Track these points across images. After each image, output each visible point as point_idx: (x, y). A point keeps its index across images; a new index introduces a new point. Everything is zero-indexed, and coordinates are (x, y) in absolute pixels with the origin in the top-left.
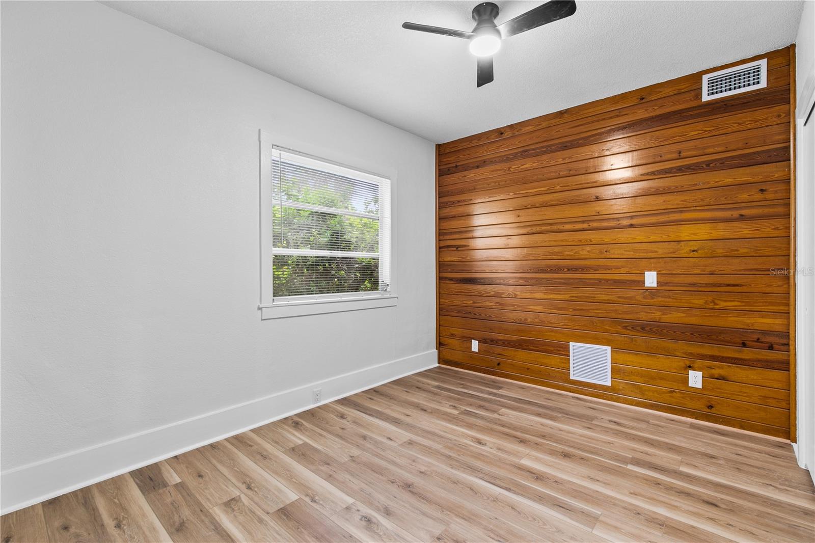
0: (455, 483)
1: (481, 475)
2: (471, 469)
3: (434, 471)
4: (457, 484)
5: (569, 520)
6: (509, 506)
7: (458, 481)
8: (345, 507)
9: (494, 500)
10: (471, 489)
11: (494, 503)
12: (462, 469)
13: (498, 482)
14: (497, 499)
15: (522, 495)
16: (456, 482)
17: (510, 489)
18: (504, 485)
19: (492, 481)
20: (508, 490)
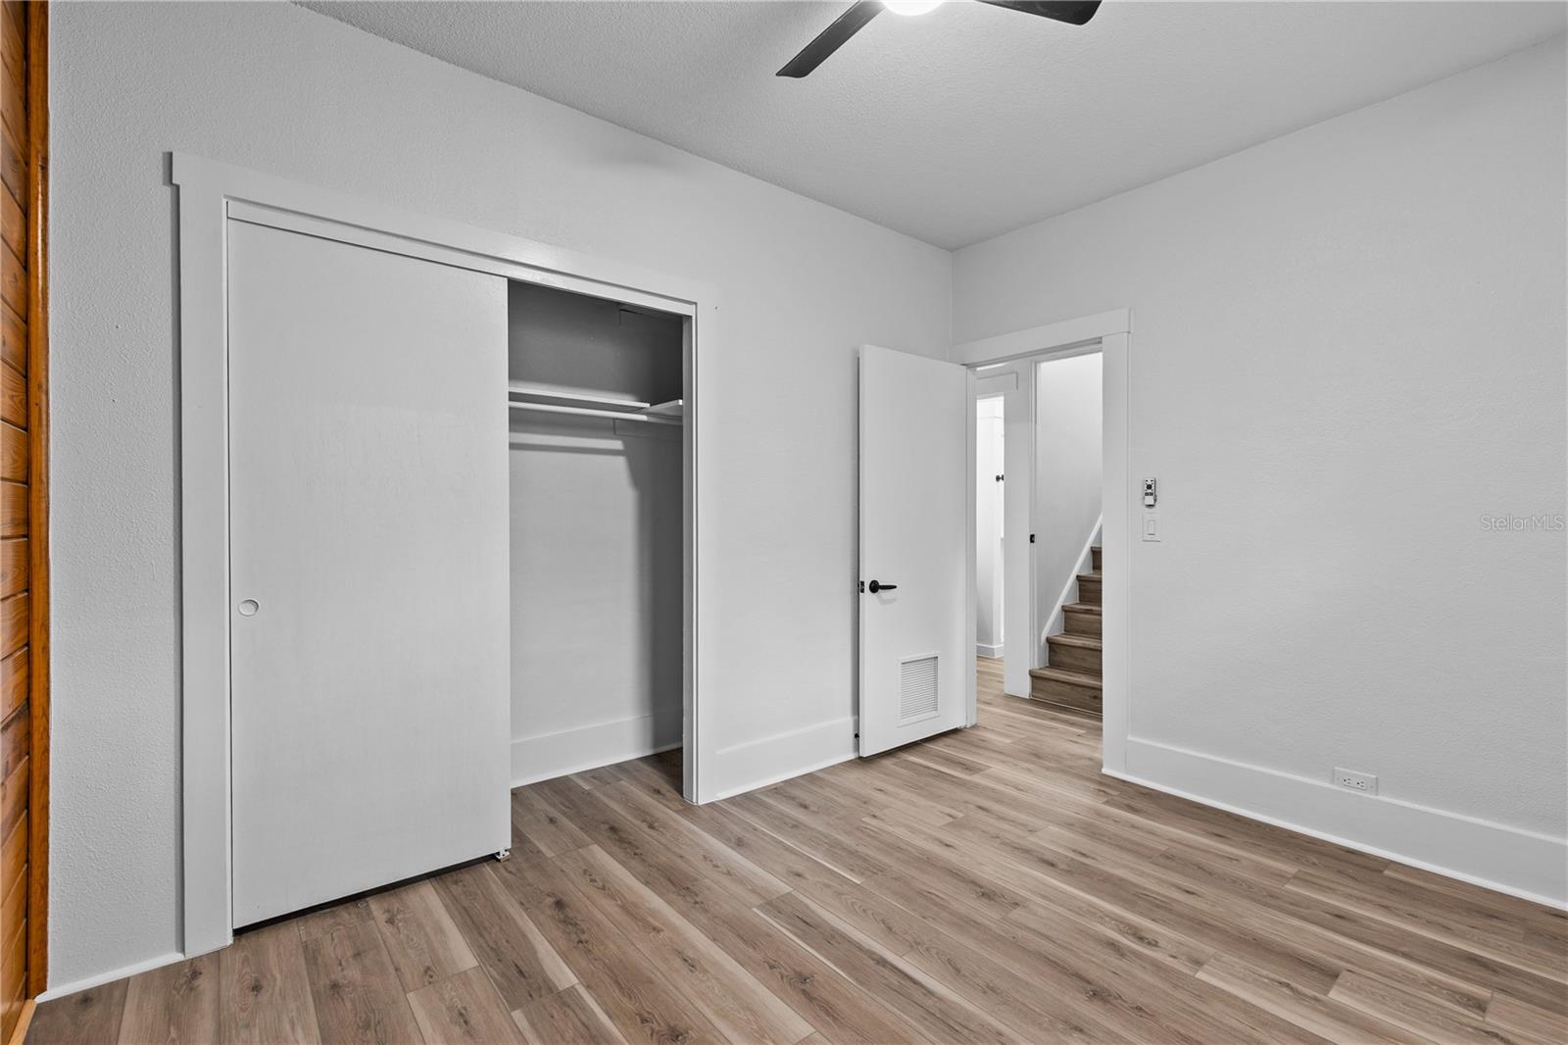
0: (992, 989)
1: (929, 1002)
2: (952, 1023)
3: (1047, 1030)
4: (988, 986)
5: (814, 906)
6: (895, 933)
7: (985, 992)
8: (1206, 966)
9: (918, 944)
10: (958, 971)
11: (919, 940)
12: (972, 1027)
13: (894, 980)
14: (912, 947)
15: (860, 948)
16: (990, 990)
17: (878, 963)
18: (886, 972)
19: (908, 984)
20: (882, 962)
